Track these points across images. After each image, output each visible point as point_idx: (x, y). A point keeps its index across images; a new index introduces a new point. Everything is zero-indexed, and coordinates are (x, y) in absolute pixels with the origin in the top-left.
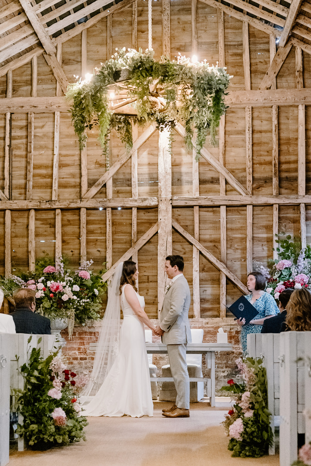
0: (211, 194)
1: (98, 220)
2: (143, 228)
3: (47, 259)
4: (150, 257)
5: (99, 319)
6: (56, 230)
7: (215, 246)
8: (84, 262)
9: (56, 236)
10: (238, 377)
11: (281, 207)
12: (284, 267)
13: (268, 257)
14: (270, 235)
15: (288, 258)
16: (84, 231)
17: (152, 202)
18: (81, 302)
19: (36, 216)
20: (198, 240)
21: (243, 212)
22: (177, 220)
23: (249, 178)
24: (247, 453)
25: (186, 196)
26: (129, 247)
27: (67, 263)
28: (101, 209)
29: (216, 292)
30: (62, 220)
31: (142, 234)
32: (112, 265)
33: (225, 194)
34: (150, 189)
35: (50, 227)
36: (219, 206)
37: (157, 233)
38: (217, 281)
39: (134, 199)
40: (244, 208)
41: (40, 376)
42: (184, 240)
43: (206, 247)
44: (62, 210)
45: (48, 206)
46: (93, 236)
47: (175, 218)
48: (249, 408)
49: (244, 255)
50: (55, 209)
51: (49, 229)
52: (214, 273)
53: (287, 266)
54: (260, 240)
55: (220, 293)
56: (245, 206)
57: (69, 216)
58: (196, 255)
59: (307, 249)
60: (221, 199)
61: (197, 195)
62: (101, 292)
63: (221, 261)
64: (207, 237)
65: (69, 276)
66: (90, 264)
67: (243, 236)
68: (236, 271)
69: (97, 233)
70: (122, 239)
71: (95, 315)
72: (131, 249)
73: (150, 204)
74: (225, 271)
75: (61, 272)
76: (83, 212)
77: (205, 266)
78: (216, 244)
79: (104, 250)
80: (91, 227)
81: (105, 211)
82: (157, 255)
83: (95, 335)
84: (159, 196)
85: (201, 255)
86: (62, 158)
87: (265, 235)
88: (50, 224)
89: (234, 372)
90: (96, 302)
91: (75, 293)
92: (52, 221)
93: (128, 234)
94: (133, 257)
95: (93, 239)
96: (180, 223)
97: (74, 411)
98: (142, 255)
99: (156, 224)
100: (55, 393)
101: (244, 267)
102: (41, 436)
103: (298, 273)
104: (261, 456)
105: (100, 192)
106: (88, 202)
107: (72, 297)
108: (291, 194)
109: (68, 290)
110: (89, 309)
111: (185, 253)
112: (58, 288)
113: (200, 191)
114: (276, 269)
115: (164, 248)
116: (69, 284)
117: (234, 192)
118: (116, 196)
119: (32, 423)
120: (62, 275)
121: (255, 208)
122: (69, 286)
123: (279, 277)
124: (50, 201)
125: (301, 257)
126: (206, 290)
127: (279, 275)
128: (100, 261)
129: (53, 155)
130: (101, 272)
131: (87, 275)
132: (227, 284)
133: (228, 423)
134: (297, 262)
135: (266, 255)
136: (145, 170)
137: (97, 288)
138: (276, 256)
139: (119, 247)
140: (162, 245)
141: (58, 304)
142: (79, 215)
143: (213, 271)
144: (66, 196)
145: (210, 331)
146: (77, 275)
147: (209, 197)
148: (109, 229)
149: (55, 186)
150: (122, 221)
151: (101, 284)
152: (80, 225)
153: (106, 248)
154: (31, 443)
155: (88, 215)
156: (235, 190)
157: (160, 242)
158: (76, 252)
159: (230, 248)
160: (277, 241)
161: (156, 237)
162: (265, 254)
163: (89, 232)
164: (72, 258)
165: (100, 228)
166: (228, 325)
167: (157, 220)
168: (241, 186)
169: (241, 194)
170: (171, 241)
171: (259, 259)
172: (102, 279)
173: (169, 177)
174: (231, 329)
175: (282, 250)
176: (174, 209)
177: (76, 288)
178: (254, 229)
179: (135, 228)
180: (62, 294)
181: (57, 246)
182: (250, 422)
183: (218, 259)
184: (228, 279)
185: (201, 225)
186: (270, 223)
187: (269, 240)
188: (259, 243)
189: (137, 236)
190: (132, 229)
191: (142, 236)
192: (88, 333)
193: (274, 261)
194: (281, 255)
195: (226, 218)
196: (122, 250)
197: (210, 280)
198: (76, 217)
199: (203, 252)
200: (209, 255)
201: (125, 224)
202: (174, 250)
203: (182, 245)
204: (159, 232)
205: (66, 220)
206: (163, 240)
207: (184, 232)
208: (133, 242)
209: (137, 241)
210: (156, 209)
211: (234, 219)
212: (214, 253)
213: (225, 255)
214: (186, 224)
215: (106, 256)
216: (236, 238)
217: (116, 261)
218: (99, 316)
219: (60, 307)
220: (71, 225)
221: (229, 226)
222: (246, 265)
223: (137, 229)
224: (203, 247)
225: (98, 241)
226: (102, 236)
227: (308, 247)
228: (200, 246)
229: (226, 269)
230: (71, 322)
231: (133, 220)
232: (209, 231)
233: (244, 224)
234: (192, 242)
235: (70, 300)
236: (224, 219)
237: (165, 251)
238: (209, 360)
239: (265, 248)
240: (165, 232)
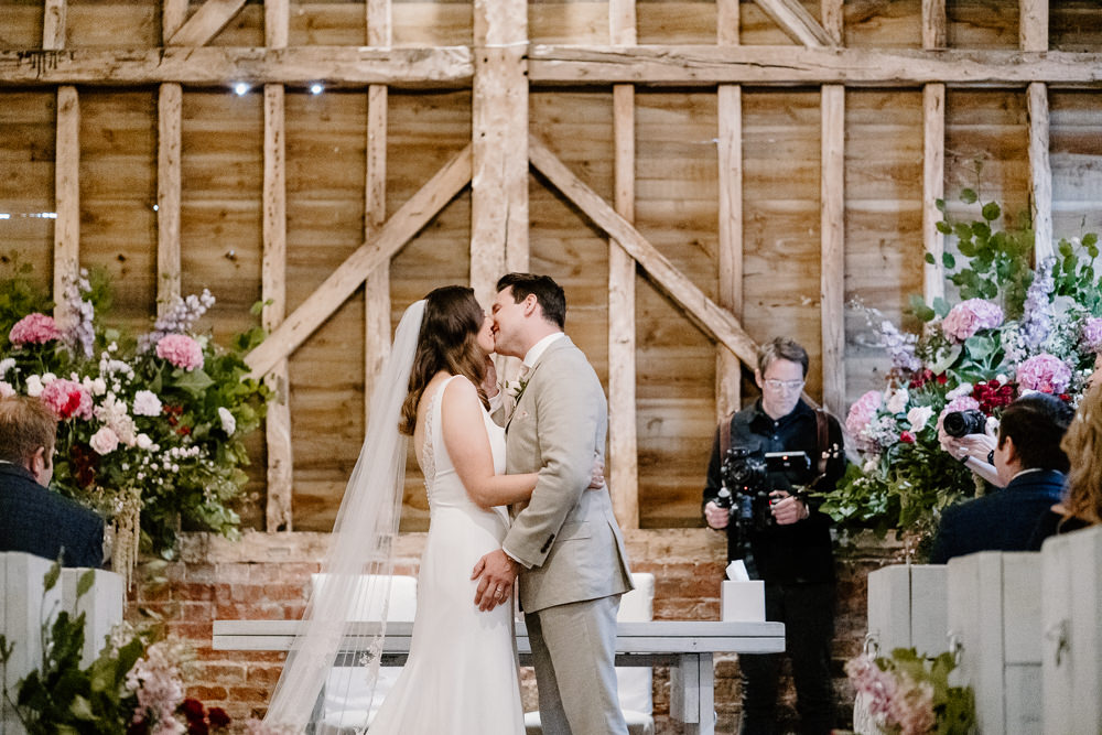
0: (680, 38)
1: (228, 134)
2: (408, 170)
3: (24, 289)
5: (235, 530)
6: (59, 170)
7: (696, 243)
8: (172, 303)
9: (59, 194)
11: (955, 95)
12: (975, 328)
13: (905, 289)
14: (911, 205)
15: (989, 292)
16: (171, 178)
17: (449, 65)
18: (166, 459)
20: (631, 217)
21: (805, 113)
22: (547, 140)
25: (583, 43)
26: (352, 243)
27: (106, 303)
28: (241, 89)
29: (700, 425)
30: (84, 131)
31: (406, 193)
32: (286, 315)
33: (736, 39)
34: (441, 16)
35: (33, 159)
36: (712, 88)
37: (468, 188)
38: (706, 384)
39: (375, 52)
40: (811, 97)
41: (94, 718)
42: (576, 219)
43: (664, 249)
44: (84, 90)
45: (26, 72)
46: (211, 198)
47: (543, 135)
49: (811, 283)
50: (53, 88)
51: (27, 167)
52: (690, 352)
53: (986, 325)
54: (872, 223)
56: (815, 87)
57: (112, 117)
58: (621, 281)
59: (1062, 258)
60: (723, 58)
62: (247, 422)
63: (721, 304)
64: (666, 208)
65: (114, 355)
66: (203, 310)
67: (808, 205)
69: (225, 186)
70: (325, 212)
71: (221, 514)
72: (361, 251)
73: (441, 74)
74: (736, 345)
75: (84, 339)
76: (170, 99)
77: (655, 324)
78: (700, 236)
79: (251, 254)
80: (203, 161)
81: (256, 97)
82: (467, 276)
83: (213, 598)
84: (477, 41)
85: (641, 280)
87: (892, 206)
88: (33, 146)
90: (224, 463)
91: (145, 424)
92: (44, 135)
93: (351, 193)
94: (368, 286)
95: (211, 211)
96: (556, 151)
98: (406, 278)
99: (465, 153)
101: (811, 328)
103: (1028, 351)
105: (239, 22)
106: (192, 59)
107: (132, 442)
108: (992, 45)
109: (115, 409)
110: (200, 490)
111: (576, 272)
112: (75, 400)
113: (638, 28)
114: (940, 334)
115: (496, 248)
116: (117, 387)
117: (773, 34)
118: (305, 39)
120: (89, 351)
121: (852, 94)
122: (119, 396)
123: (955, 366)
124: (37, 52)
125: (1040, 289)
126: (660, 420)
127: (954, 358)
128: (241, 299)
130: (245, 343)
131: (189, 350)
132: (743, 393)
134: (1022, 310)
135: (897, 283)
137: (228, 406)
138: (935, 283)
139: (314, 243)
140: (489, 237)
141: (73, 468)
142: (154, 114)
143: (689, 343)
144: (101, 33)
145: (679, 580)
146: (150, 355)
147: (675, 50)
148: (274, 171)
150: (325, 138)
151: (246, 390)
152: (156, 152)
153: (262, 247)
155: (188, 113)
156: (776, 25)
157: (481, 224)
158: (139, 261)
159: (755, 253)
160: (944, 229)
161: (462, 204)
162: (892, 277)
163: (191, 182)
164: (121, 283)
165: (238, 164)
167: (470, 136)
168: (801, 9)
169: (798, 42)
170: (525, 221)
171: (873, 296)
172: (247, 370)
176: (536, 96)
177: (149, 403)
178: (849, 178)
179: (378, 167)
180: (92, 427)
181: (59, 237)
183: (711, 297)
184: (748, 377)
185: (641, 162)
186: (913, 158)
187: (904, 224)
188: (871, 233)
189: (387, 199)
190: (365, 172)
191: (407, 199)
192: (184, 588)
193: (930, 304)
194: (957, 281)
195: (743, 136)
196: (323, 256)
197: (677, 379)
198: (140, 122)
199: (649, 268)
200: (675, 278)
201: (336, 150)
202: (535, 259)
203: (564, 240)
204: (474, 185)
205: (99, 131)
206: (492, 216)
207: (573, 186)
208: (371, 221)
209: (387, 218)
210: (466, 93)
211: (771, 141)
212: (691, 271)
213: (738, 278)
214: (585, 157)
215: (260, 280)
216: (777, 213)
217: (303, 299)
218: (234, 517)
219: (86, 479)
220: (117, 150)
221: (754, 165)
222: (820, 320)
223: (388, 173)
224: (652, 249)
225: (229, 217)
226: (243, 199)
227: (1065, 250)
228: (639, 243)
229: (740, 334)
230: (123, 542)
231: (370, 136)
232: (674, 183)
233: (808, 159)
234: (607, 229)
235: (123, 452)
236: (731, 138)
237: (500, 259)
238: (690, 693)
239: (893, 255)
240: (501, 186)
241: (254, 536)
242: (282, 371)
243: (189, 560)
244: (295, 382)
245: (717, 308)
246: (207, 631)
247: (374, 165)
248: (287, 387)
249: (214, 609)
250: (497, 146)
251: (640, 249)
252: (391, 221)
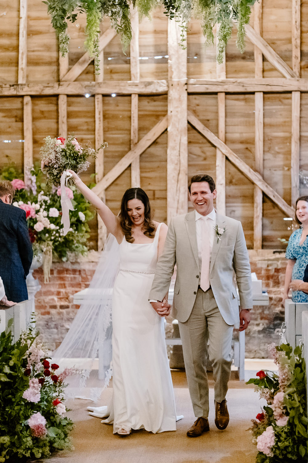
0: (242, 75)
1: (83, 112)
2: (146, 123)
3: (12, 170)
4: (156, 164)
5: (86, 253)
6: (25, 125)
7: (247, 148)
9: (25, 134)
10: (278, 331)
16: (63, 128)
17: (159, 87)
20: (224, 140)
21: (286, 101)
22: (195, 112)
23: (296, 53)
25: (207, 78)
26: (126, 149)
28: (87, 96)
29: (248, 213)
30: (33, 111)
31: (145, 132)
32: (104, 175)
33: (262, 75)
34: (157, 68)
35: (16, 121)
36: (253, 93)
37: (166, 130)
38: (249, 198)
39: (134, 83)
40: (288, 95)
42: (205, 141)
43: (236, 151)
44: (32, 97)
45: (12, 92)
47: (192, 110)
49: (287, 162)
50: (22, 97)
51: (14, 124)
52: (245, 187)
55: (253, 215)
56: (290, 92)
57: (42, 106)
58: (220, 163)
60: (256, 83)
61: (223, 78)
62: (89, 217)
63: (256, 171)
64: (236, 136)
67: (287, 134)
68: (276, 184)
69: (82, 130)
70: (117, 139)
71: (81, 248)
72: (129, 153)
73: (157, 90)
74: (260, 185)
76: (63, 101)
77: (233, 177)
78: (248, 146)
80: (74, 121)
81: (93, 98)
82: (166, 161)
83: (80, 274)
84: (169, 79)
85: (227, 162)
86: (32, 23)
88: (16, 117)
89: (272, 326)
91: (54, 220)
92: (19, 113)
93: (126, 132)
94: (132, 165)
96: (198, 116)
98: (146, 162)
99: (165, 118)
100: (32, 394)
101: (288, 178)
105: (86, 72)
106: (70, 86)
107: (48, 227)
109: (42, 215)
111: (205, 159)
113: (227, 72)
115: (176, 152)
116: (43, 207)
117: (274, 73)
118: (109, 77)
120: (35, 193)
121: (303, 94)
122: (45, 210)
124: (16, 84)
126: (234, 211)
129: (19, 17)
132: (264, 201)
136: (150, 39)
137: (82, 211)
139: (113, 150)
140: (174, 149)
142: (57, 105)
143: (244, 184)
144: (38, 77)
146: (55, 194)
147: (239, 80)
148: (99, 125)
149: (23, 63)
150: (117, 113)
151: (89, 205)
152: (58, 119)
155: (69, 104)
156: (274, 69)
157: (171, 144)
159: (268, 151)
161: (164, 135)
163: (71, 129)
165: (86, 122)
166: (265, 260)
167: (167, 111)
168: (284, 64)
169: (284, 77)
170: (186, 142)
173: (184, 53)
174: (268, 266)
176: (191, 97)
177: (54, 212)
178: (302, 124)
179: (135, 124)
180: (35, 222)
181: (25, 149)
183: (252, 168)
184: (265, 196)
185: (228, 120)
189: (139, 134)
190: (131, 125)
191: (146, 134)
192: (70, 270)
195: (264, 110)
196: (117, 154)
197: (240, 197)
198: (53, 108)
199: (230, 158)
200: (239, 162)
201: (121, 116)
202: (190, 155)
203: (200, 147)
204: (169, 130)
205: (38, 111)
206: (175, 141)
207: (203, 129)
208: (133, 142)
209: (138, 142)
210: (165, 96)
211: (274, 111)
212: (246, 158)
213: (262, 161)
214: (208, 118)
215: (95, 163)
216: (276, 137)
217: (109, 170)
218: (86, 248)
219: (33, 240)
220: (45, 117)
221: (268, 120)
222: (290, 176)
223: (139, 124)
224: (231, 151)
225: (84, 141)
226: (89, 134)
228: (226, 149)
229: (262, 181)
231: (132, 112)
232: (239, 127)
233: (288, 118)
234: (215, 144)
235: (46, 230)
236: (260, 111)
237: (177, 156)
240: (178, 130)
241: (93, 251)
242: (103, 195)
243: (72, 261)
244: (108, 198)
245: (254, 172)
247: (134, 122)
248: (104, 200)
249: (80, 278)
250: (176, 116)
251: (227, 151)
252: (139, 142)
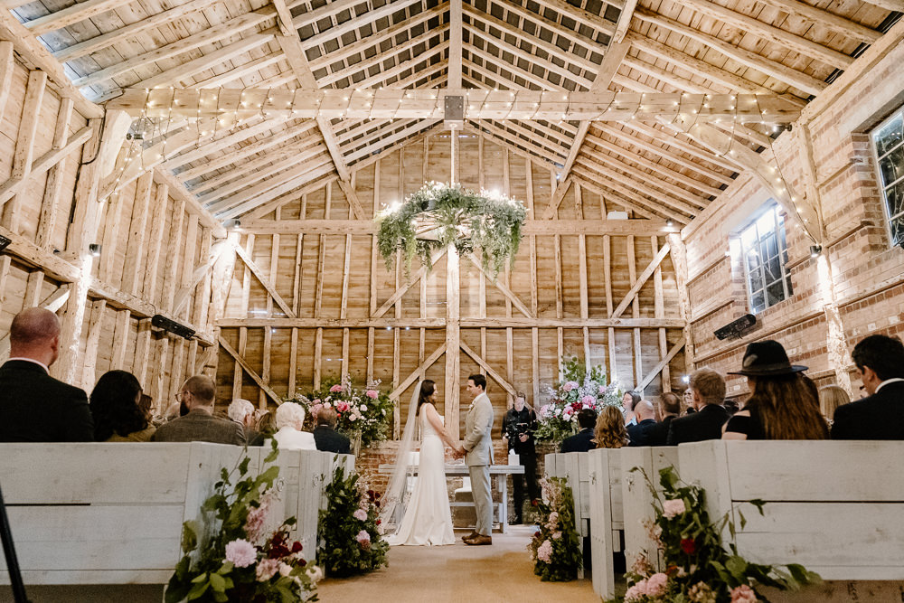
0: (497, 316)
1: (386, 339)
2: (430, 348)
3: (334, 378)
5: (385, 440)
6: (343, 349)
7: (502, 367)
8: (371, 382)
9: (343, 355)
11: (565, 329)
12: (572, 389)
13: (554, 378)
14: (555, 357)
15: (575, 379)
16: (371, 351)
17: (441, 323)
18: (368, 422)
19: (323, 334)
20: (485, 360)
21: (528, 334)
22: (464, 341)
23: (534, 301)
24: (557, 577)
25: (474, 317)
26: (416, 367)
27: (355, 382)
28: (389, 328)
30: (350, 339)
31: (429, 354)
32: (400, 385)
33: (511, 316)
34: (439, 310)
35: (337, 346)
36: (505, 328)
37: (445, 352)
38: (503, 402)
39: (422, 320)
40: (530, 330)
41: (345, 496)
42: (472, 361)
43: (493, 368)
44: (350, 328)
45: (336, 325)
46: (381, 356)
47: (463, 339)
48: (557, 530)
49: (530, 377)
50: (343, 328)
51: (336, 348)
52: (500, 394)
53: (574, 388)
54: (545, 361)
56: (531, 328)
57: (357, 335)
60: (508, 321)
61: (484, 317)
62: (389, 412)
63: (508, 382)
64: (494, 358)
65: (356, 396)
66: (378, 384)
67: (529, 357)
69: (385, 352)
70: (409, 359)
71: (382, 436)
72: (418, 369)
73: (438, 325)
74: (511, 392)
75: (348, 391)
76: (372, 331)
77: (492, 387)
78: (503, 365)
79: (391, 369)
80: (379, 346)
81: (393, 330)
82: (445, 375)
83: (379, 458)
84: (447, 317)
86: (352, 278)
87: (550, 357)
88: (338, 342)
90: (382, 423)
91: (363, 413)
92: (340, 339)
93: (416, 354)
95: (381, 359)
96: (467, 344)
97: (378, 534)
99: (444, 344)
100: (361, 515)
101: (531, 388)
102: (345, 561)
103: (585, 394)
104: (570, 580)
105: (389, 312)
106: (377, 321)
107: (359, 417)
108: (575, 317)
109: (356, 409)
110: (377, 430)
112: (345, 407)
113: (486, 313)
114: (563, 390)
115: (452, 368)
116: (356, 404)
117: (520, 315)
118: (405, 316)
119: (336, 547)
120: (349, 394)
121: (540, 330)
122: (357, 406)
123: (567, 398)
124: (339, 319)
125: (587, 378)
127: (566, 396)
128: (388, 381)
129: (344, 275)
130: (389, 392)
131: (375, 394)
133: (535, 546)
134: (583, 384)
135: (552, 377)
136: (434, 291)
137: (384, 408)
138: (561, 377)
139: (406, 367)
140: (450, 365)
141: (344, 425)
142: (368, 334)
143: (500, 392)
144: (355, 315)
146: (365, 395)
147: (496, 319)
148: (397, 349)
149: (344, 305)
150: (410, 341)
151: (389, 404)
152: (368, 344)
153: (393, 368)
154: (335, 569)
155: (376, 334)
156: (521, 313)
157: (448, 362)
158: (363, 371)
159: (516, 369)
160: (563, 363)
161: (443, 356)
162: (551, 375)
163: (376, 351)
164: (358, 377)
165: (388, 347)
167: (445, 340)
168: (526, 308)
169: (526, 317)
170: (459, 362)
171: (546, 380)
172: (389, 399)
173: (458, 299)
175: (568, 372)
176: (462, 330)
177: (364, 408)
178: (539, 351)
179: (422, 348)
180: (350, 414)
181: (343, 365)
182: (560, 544)
183: (505, 380)
185: (488, 346)
186: (555, 345)
187: (553, 362)
188: (545, 364)
189: (425, 356)
190: (419, 349)
191: (429, 357)
192: (372, 455)
193: (560, 382)
194: (567, 376)
195: (513, 340)
196: (409, 370)
197: (497, 401)
198: (364, 337)
199: (490, 373)
200: (496, 376)
201: (413, 344)
202: (461, 371)
203: (469, 366)
205: (354, 338)
206: (451, 360)
207: (471, 353)
208: (421, 362)
209: (424, 362)
210: (444, 329)
211: (520, 341)
212: (501, 374)
213: (512, 376)
214: (474, 345)
215: (393, 376)
216: (521, 359)
217: (403, 381)
218: (385, 437)
219: (347, 428)
220: (358, 344)
221: (515, 347)
222: (533, 386)
223: (425, 349)
224: (490, 368)
225: (385, 360)
226: (389, 356)
227: (593, 369)
229: (512, 389)
230: (356, 444)
231: (421, 340)
232: (496, 352)
233: (529, 346)
234: (479, 363)
235: (358, 420)
236: (510, 341)
237: (453, 371)
238: (500, 484)
239: (551, 370)
240: (453, 353)
241: (390, 441)
242: (398, 399)
243: (374, 448)
244: (401, 402)
245: (507, 384)
246: (377, 467)
248: (399, 403)
249: (379, 461)
250: (452, 342)
251: (487, 368)
252: (426, 362)
